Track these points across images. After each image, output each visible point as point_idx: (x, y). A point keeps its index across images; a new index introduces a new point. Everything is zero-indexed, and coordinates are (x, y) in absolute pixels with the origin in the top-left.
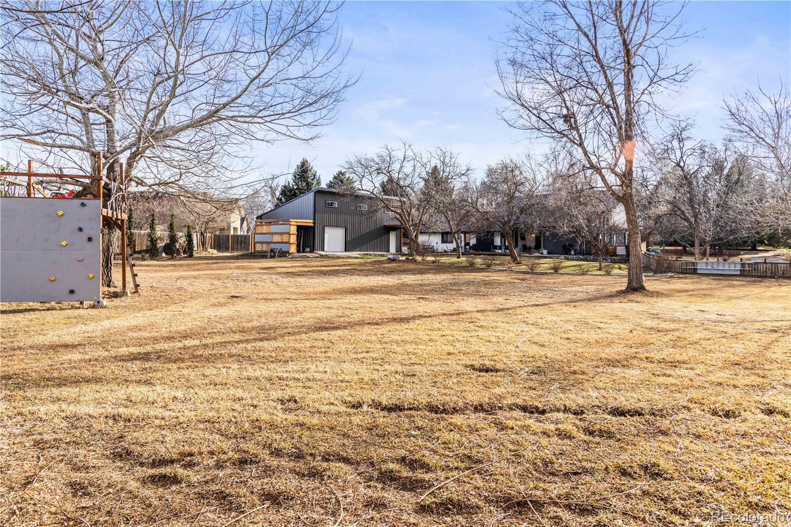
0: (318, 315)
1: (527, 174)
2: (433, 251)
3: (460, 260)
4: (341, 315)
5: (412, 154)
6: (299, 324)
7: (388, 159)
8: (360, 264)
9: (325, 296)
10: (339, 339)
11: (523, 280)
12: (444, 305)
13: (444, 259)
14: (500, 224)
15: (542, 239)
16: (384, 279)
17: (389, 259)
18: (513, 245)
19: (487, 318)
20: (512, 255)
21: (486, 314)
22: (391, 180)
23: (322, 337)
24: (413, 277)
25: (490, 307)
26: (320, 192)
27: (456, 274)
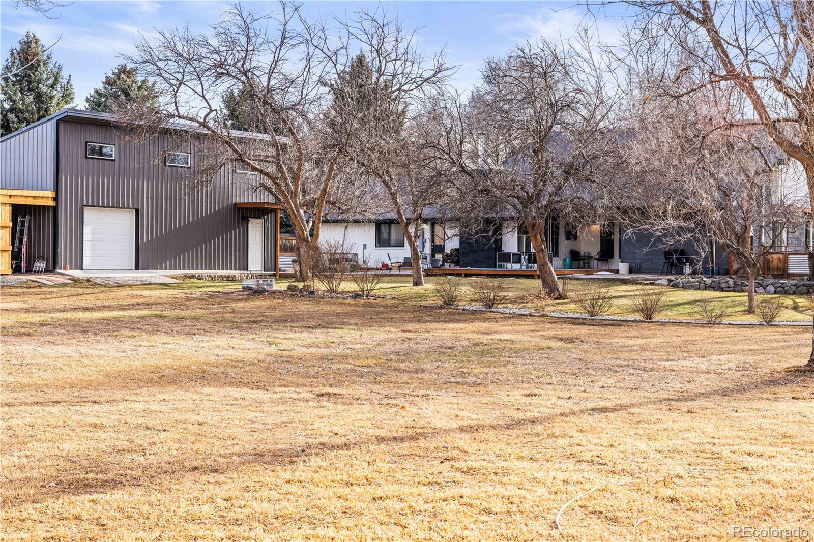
0: (67, 447)
1: (582, 76)
2: (356, 268)
3: (419, 289)
4: (126, 445)
5: (300, 28)
6: (18, 475)
7: (243, 40)
8: (175, 304)
9: (85, 392)
10: (118, 515)
11: (570, 340)
12: (382, 415)
13: (383, 288)
14: (516, 202)
15: (616, 238)
16: (233, 342)
17: (246, 289)
18: (548, 252)
19: (483, 446)
20: (543, 276)
21: (481, 435)
22: (250, 92)
23: (77, 511)
24: (306, 336)
25: (490, 417)
26: (71, 121)
27: (411, 326)
